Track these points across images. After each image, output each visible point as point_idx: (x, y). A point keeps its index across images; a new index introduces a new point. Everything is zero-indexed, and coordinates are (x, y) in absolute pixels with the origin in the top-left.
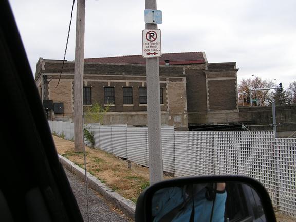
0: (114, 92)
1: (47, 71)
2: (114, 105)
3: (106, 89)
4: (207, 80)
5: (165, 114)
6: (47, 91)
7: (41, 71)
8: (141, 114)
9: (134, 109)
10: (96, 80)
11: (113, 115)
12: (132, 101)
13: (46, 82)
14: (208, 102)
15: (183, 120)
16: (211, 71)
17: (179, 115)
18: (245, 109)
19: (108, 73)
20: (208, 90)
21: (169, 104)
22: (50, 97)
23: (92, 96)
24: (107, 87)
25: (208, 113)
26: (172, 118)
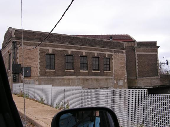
0: (73, 60)
1: (16, 37)
2: (73, 71)
3: (66, 56)
4: (137, 54)
5: (111, 79)
6: (16, 55)
7: (12, 37)
8: (94, 79)
9: (88, 74)
10: (59, 49)
11: (72, 79)
12: (87, 68)
13: (15, 48)
14: (137, 70)
15: (124, 84)
16: (140, 47)
17: (121, 80)
18: (164, 76)
19: (69, 43)
20: (137, 61)
21: (115, 71)
22: (19, 61)
23: (56, 62)
24: (67, 55)
25: (137, 78)
26: (117, 82)
